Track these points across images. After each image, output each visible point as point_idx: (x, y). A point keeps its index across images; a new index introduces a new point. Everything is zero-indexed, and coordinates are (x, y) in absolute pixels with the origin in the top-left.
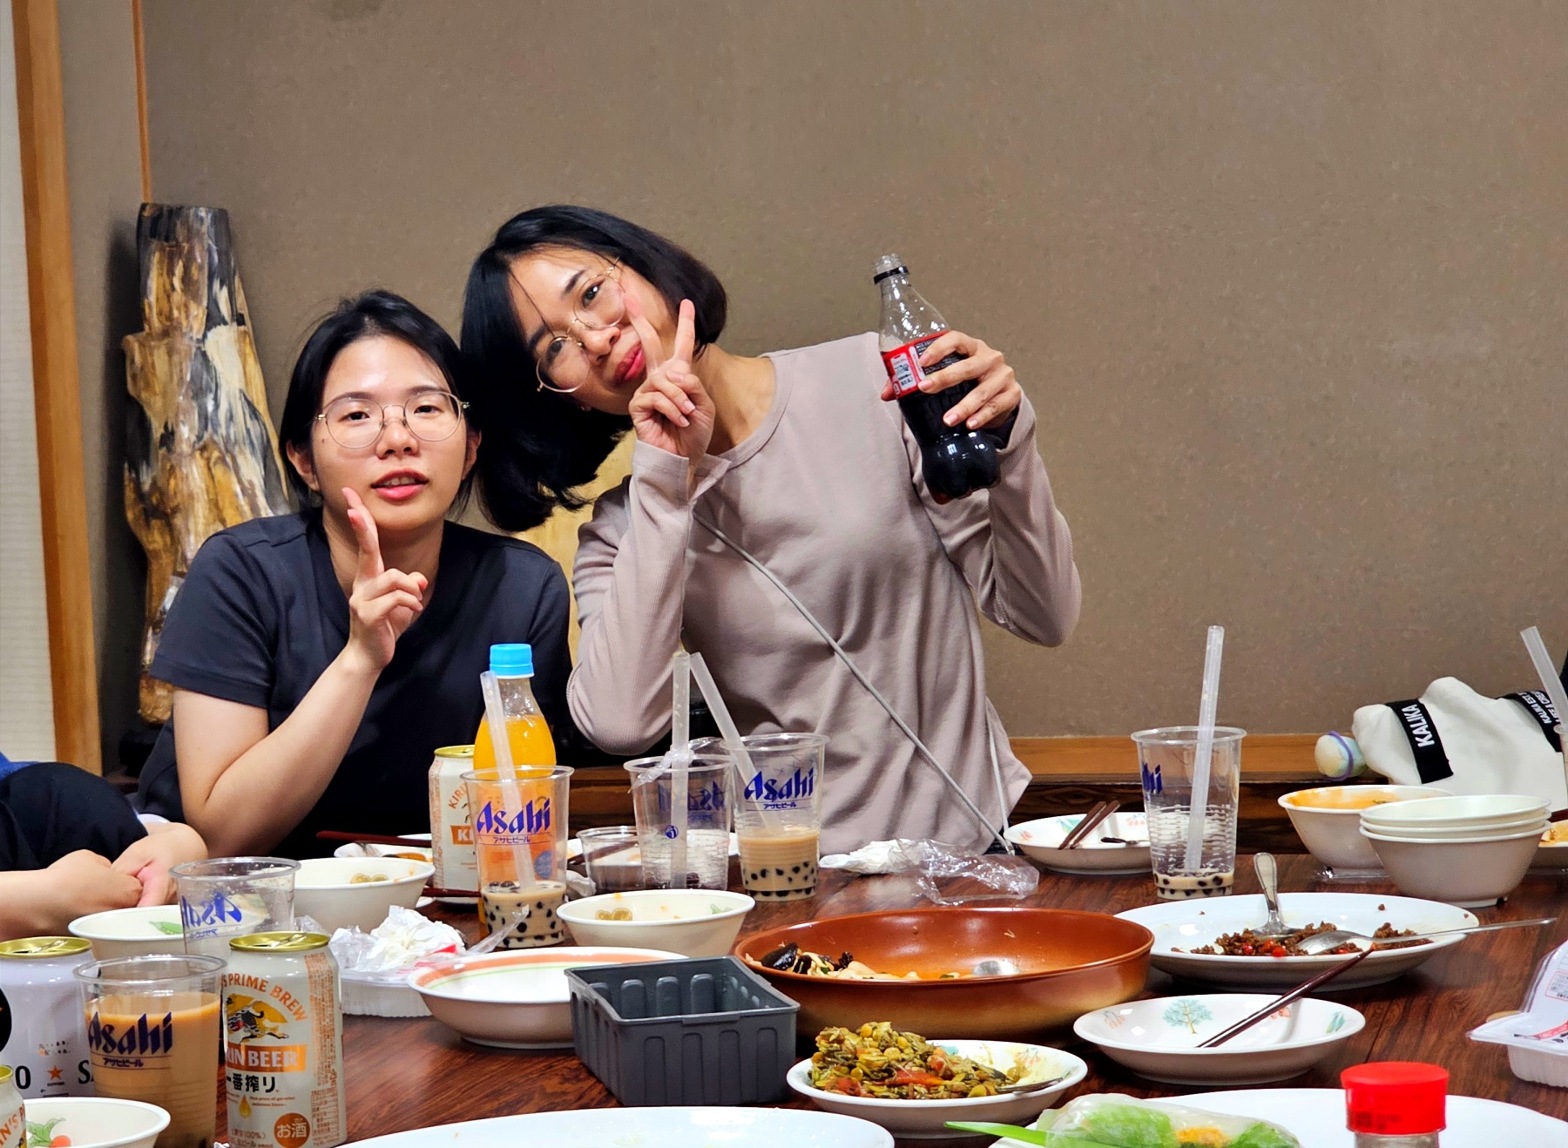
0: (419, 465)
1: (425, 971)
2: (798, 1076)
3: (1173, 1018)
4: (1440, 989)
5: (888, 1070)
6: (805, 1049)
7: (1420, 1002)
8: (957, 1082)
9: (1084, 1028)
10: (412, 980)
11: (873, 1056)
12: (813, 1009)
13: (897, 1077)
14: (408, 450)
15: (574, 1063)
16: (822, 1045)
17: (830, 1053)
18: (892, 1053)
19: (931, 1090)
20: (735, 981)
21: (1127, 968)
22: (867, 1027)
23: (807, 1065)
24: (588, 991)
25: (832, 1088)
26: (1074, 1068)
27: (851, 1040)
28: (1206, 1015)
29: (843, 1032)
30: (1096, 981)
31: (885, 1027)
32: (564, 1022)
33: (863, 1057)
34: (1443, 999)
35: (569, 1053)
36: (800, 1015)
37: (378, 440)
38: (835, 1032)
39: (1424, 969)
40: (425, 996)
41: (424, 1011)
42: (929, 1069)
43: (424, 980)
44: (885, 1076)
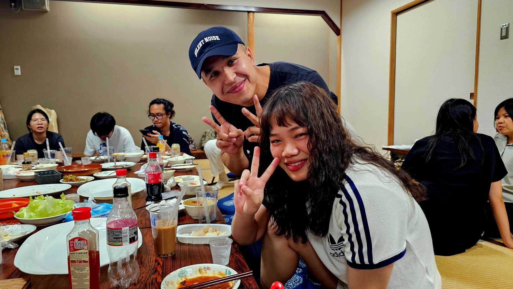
0: (42, 126)
1: (16, 173)
2: (61, 181)
3: (104, 173)
4: (132, 170)
5: (72, 179)
6: (62, 178)
7: (130, 171)
8: (79, 180)
9: (94, 175)
10: (15, 174)
11: (70, 178)
12: (64, 174)
13: (72, 180)
14: (41, 124)
15: (35, 182)
16: (64, 177)
17: (65, 178)
18: (72, 178)
19: (76, 181)
20: (55, 172)
21: (99, 169)
22: (69, 175)
23: (62, 180)
24: (36, 174)
25: (65, 182)
26: (93, 178)
27: (67, 177)
28: (108, 173)
29: (67, 176)
30: (96, 170)
31: (71, 175)
32: (34, 178)
33: (69, 178)
34: (132, 171)
35: (35, 181)
36: (62, 174)
37: (38, 123)
38: (66, 176)
39: (130, 168)
40: (16, 176)
41: (17, 178)
42: (76, 179)
43: (16, 174)
44: (71, 180)
